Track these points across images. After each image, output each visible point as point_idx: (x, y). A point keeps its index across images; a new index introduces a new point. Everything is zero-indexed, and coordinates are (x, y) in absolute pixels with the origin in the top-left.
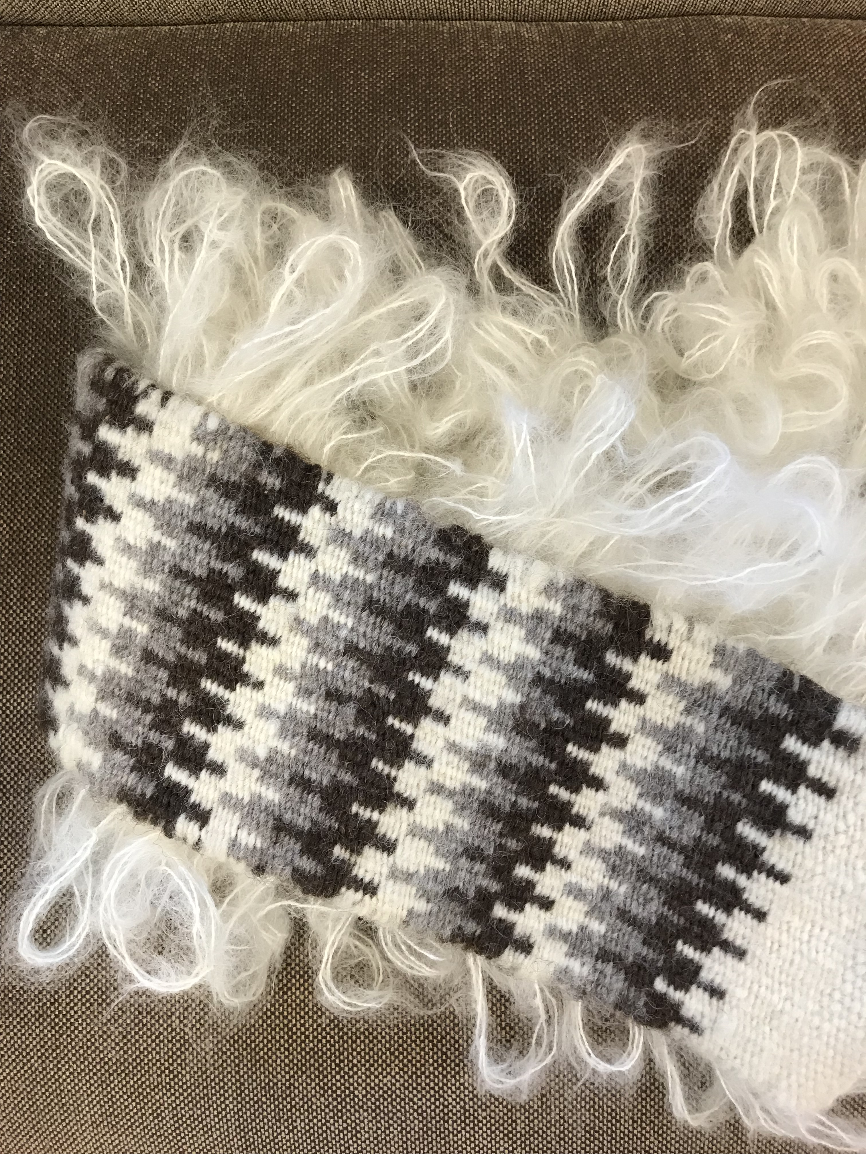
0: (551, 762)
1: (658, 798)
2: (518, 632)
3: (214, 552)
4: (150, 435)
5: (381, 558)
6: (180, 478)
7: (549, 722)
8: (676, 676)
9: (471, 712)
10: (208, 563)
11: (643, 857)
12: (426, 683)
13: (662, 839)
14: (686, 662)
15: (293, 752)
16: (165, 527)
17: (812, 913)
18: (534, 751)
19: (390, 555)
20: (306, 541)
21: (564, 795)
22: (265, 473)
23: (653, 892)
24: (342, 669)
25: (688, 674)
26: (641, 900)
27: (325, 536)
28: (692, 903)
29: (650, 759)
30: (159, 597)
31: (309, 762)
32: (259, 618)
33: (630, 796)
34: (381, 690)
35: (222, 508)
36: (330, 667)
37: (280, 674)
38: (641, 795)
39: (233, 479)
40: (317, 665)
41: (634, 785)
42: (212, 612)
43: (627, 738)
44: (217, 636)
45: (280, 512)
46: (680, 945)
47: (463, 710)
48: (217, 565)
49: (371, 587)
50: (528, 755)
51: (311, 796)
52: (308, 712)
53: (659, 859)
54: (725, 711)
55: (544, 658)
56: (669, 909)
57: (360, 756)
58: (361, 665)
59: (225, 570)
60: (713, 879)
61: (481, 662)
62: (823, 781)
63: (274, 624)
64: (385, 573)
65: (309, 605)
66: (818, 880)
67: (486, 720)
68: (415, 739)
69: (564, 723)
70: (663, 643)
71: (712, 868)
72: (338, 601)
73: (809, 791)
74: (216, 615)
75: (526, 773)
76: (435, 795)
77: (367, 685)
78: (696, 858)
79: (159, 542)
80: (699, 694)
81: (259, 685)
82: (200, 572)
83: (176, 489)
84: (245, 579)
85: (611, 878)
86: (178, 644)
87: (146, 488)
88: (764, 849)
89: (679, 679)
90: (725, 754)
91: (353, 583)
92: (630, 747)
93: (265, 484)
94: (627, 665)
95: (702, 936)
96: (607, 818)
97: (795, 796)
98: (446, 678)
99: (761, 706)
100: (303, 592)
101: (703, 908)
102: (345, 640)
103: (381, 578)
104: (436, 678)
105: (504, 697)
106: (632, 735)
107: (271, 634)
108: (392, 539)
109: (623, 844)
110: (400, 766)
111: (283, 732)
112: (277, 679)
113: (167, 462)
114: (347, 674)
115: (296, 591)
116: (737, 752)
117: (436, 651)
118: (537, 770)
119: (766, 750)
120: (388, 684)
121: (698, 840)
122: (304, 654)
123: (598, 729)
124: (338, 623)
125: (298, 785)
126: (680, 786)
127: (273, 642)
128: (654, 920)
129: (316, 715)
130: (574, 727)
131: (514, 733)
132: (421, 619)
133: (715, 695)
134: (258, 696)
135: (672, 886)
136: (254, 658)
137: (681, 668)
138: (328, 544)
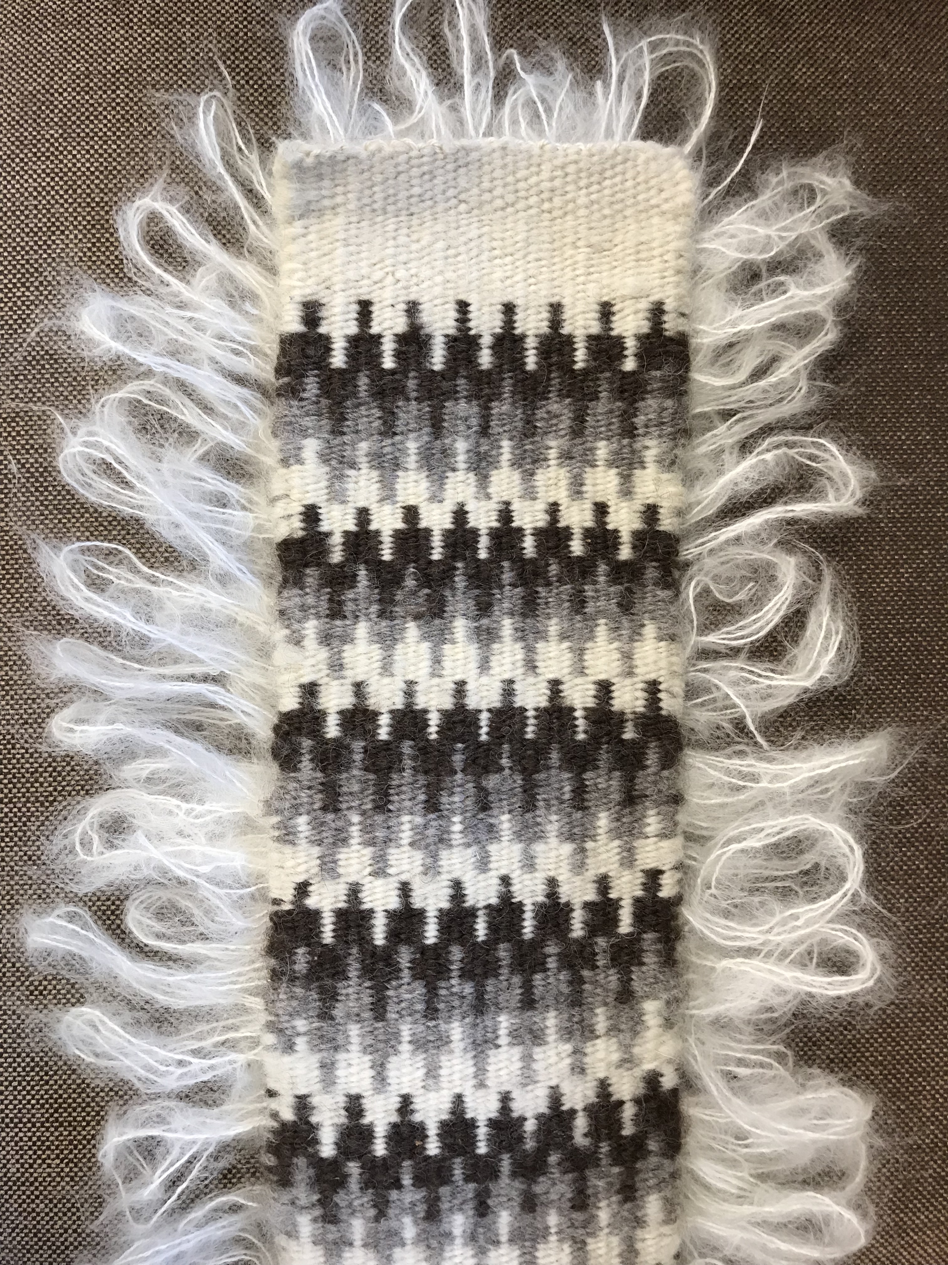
0: (456, 569)
1: (447, 453)
2: (349, 653)
3: (394, 983)
4: (309, 1096)
5: (330, 816)
6: (336, 1049)
7: (420, 586)
8: (326, 491)
9: (443, 664)
10: (409, 984)
11: (511, 439)
12: (434, 720)
13: (484, 431)
14: (309, 488)
15: (554, 818)
16: (392, 1043)
17: (482, 265)
18: (453, 589)
19: (324, 809)
20: (345, 898)
21: (484, 542)
22: (297, 967)
23: (541, 413)
24: (454, 806)
25: (318, 482)
26: (554, 421)
27: (333, 882)
28: (533, 374)
29: (415, 477)
30: (464, 1018)
31: (557, 798)
32: (440, 910)
33: (459, 479)
34: (458, 759)
35: (347, 995)
36: (457, 819)
37: (486, 864)
38: (454, 470)
39: (316, 996)
40: (461, 832)
41: (446, 481)
42: (455, 958)
43: (404, 508)
44: (475, 944)
45: (328, 936)
46: (579, 366)
47: (444, 672)
48: (406, 975)
49: (363, 813)
50: (459, 592)
51: (587, 783)
52: (510, 821)
53: (504, 425)
54: (337, 432)
55: (362, 618)
56: (550, 392)
57: (529, 752)
58: (442, 790)
59: (408, 965)
60: (498, 368)
61: (392, 675)
62: (356, 316)
63: (439, 893)
64: (344, 806)
65: (406, 867)
66: (449, 275)
67: (445, 646)
68: (491, 706)
69: (414, 573)
70: (301, 517)
71: (489, 372)
72: (390, 840)
73: (373, 324)
74: (456, 953)
75: (478, 587)
76: (537, 664)
77: (459, 776)
78: (487, 391)
79: (410, 1042)
80: (333, 463)
81: (505, 880)
82: (419, 989)
83: (350, 1047)
84: (408, 941)
85: (546, 460)
86: (501, 978)
87: (362, 1079)
88: (446, 336)
89: (327, 488)
90: (377, 413)
91: (367, 833)
92: (412, 502)
93: (307, 963)
94: (337, 539)
95: (559, 350)
96: (490, 490)
97: (384, 334)
98: (421, 702)
99: (317, 403)
100: (396, 879)
101: (531, 361)
102: (425, 815)
103: (349, 808)
104: (425, 711)
105: (416, 639)
106: (398, 505)
107: (450, 891)
108: (308, 813)
109: (509, 463)
110: (523, 710)
111: (540, 836)
112: (491, 866)
113: (327, 1067)
114: (456, 799)
115: (398, 885)
116: (368, 403)
117: (398, 722)
118: (470, 577)
119: (354, 378)
120: (450, 756)
121: (469, 399)
122: (455, 850)
123: (407, 539)
124: (412, 829)
125: (583, 800)
126: (426, 438)
127: (457, 885)
128: (568, 401)
129: (510, 812)
130: (414, 562)
131: (445, 615)
132: (374, 751)
133: (327, 448)
134: (516, 877)
135: (525, 400)
136: (481, 898)
137: (315, 490)
138: (339, 876)
